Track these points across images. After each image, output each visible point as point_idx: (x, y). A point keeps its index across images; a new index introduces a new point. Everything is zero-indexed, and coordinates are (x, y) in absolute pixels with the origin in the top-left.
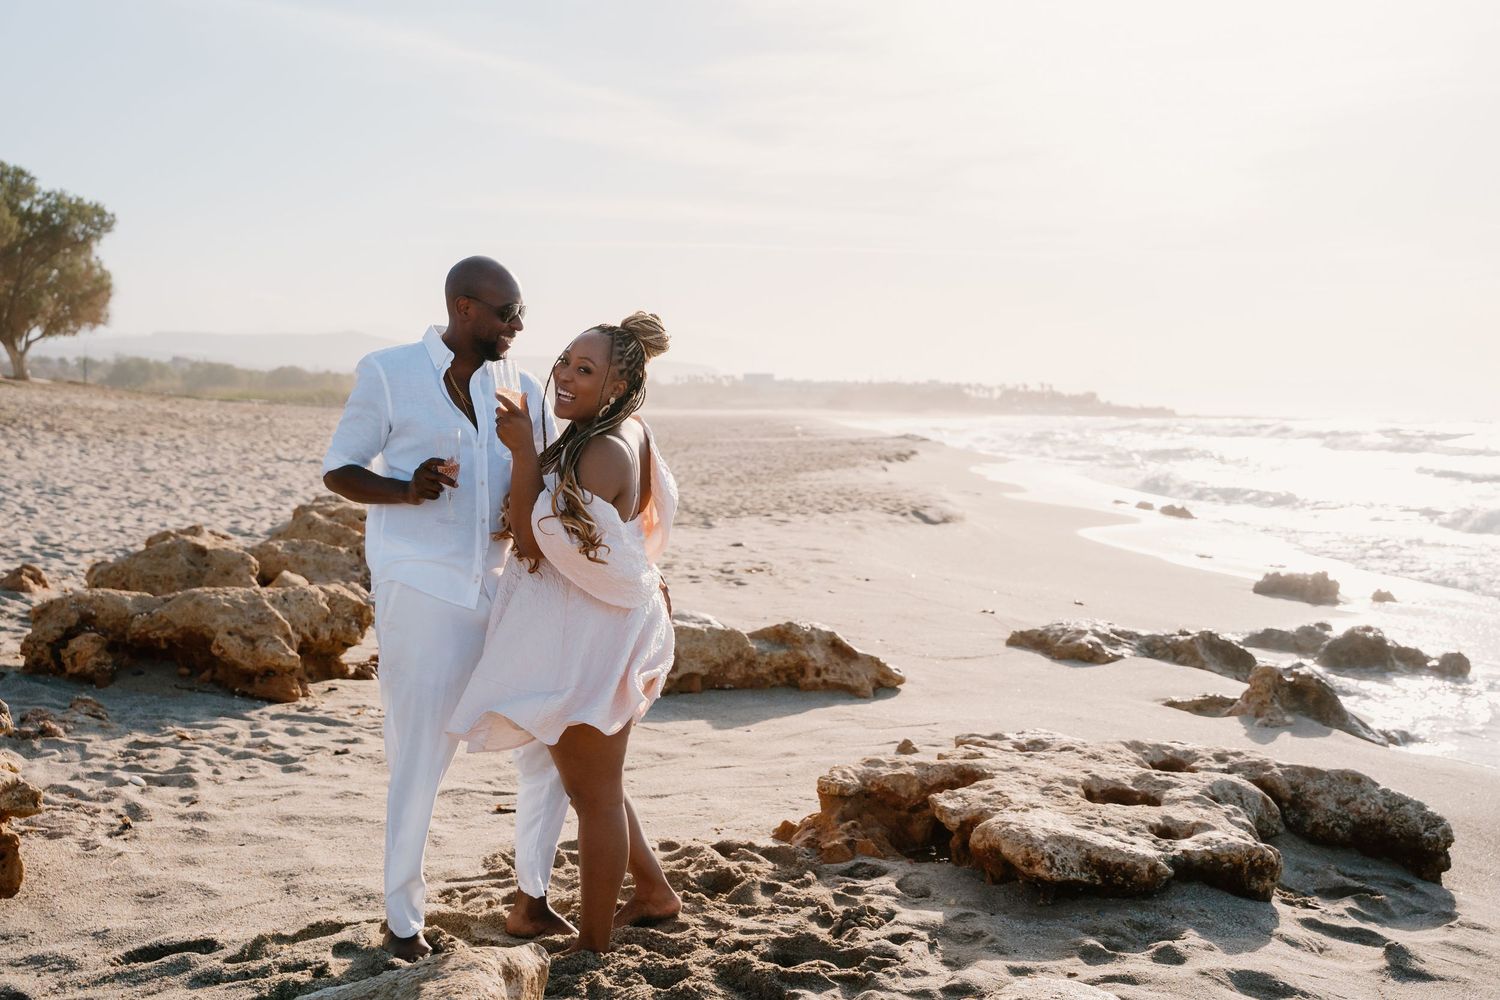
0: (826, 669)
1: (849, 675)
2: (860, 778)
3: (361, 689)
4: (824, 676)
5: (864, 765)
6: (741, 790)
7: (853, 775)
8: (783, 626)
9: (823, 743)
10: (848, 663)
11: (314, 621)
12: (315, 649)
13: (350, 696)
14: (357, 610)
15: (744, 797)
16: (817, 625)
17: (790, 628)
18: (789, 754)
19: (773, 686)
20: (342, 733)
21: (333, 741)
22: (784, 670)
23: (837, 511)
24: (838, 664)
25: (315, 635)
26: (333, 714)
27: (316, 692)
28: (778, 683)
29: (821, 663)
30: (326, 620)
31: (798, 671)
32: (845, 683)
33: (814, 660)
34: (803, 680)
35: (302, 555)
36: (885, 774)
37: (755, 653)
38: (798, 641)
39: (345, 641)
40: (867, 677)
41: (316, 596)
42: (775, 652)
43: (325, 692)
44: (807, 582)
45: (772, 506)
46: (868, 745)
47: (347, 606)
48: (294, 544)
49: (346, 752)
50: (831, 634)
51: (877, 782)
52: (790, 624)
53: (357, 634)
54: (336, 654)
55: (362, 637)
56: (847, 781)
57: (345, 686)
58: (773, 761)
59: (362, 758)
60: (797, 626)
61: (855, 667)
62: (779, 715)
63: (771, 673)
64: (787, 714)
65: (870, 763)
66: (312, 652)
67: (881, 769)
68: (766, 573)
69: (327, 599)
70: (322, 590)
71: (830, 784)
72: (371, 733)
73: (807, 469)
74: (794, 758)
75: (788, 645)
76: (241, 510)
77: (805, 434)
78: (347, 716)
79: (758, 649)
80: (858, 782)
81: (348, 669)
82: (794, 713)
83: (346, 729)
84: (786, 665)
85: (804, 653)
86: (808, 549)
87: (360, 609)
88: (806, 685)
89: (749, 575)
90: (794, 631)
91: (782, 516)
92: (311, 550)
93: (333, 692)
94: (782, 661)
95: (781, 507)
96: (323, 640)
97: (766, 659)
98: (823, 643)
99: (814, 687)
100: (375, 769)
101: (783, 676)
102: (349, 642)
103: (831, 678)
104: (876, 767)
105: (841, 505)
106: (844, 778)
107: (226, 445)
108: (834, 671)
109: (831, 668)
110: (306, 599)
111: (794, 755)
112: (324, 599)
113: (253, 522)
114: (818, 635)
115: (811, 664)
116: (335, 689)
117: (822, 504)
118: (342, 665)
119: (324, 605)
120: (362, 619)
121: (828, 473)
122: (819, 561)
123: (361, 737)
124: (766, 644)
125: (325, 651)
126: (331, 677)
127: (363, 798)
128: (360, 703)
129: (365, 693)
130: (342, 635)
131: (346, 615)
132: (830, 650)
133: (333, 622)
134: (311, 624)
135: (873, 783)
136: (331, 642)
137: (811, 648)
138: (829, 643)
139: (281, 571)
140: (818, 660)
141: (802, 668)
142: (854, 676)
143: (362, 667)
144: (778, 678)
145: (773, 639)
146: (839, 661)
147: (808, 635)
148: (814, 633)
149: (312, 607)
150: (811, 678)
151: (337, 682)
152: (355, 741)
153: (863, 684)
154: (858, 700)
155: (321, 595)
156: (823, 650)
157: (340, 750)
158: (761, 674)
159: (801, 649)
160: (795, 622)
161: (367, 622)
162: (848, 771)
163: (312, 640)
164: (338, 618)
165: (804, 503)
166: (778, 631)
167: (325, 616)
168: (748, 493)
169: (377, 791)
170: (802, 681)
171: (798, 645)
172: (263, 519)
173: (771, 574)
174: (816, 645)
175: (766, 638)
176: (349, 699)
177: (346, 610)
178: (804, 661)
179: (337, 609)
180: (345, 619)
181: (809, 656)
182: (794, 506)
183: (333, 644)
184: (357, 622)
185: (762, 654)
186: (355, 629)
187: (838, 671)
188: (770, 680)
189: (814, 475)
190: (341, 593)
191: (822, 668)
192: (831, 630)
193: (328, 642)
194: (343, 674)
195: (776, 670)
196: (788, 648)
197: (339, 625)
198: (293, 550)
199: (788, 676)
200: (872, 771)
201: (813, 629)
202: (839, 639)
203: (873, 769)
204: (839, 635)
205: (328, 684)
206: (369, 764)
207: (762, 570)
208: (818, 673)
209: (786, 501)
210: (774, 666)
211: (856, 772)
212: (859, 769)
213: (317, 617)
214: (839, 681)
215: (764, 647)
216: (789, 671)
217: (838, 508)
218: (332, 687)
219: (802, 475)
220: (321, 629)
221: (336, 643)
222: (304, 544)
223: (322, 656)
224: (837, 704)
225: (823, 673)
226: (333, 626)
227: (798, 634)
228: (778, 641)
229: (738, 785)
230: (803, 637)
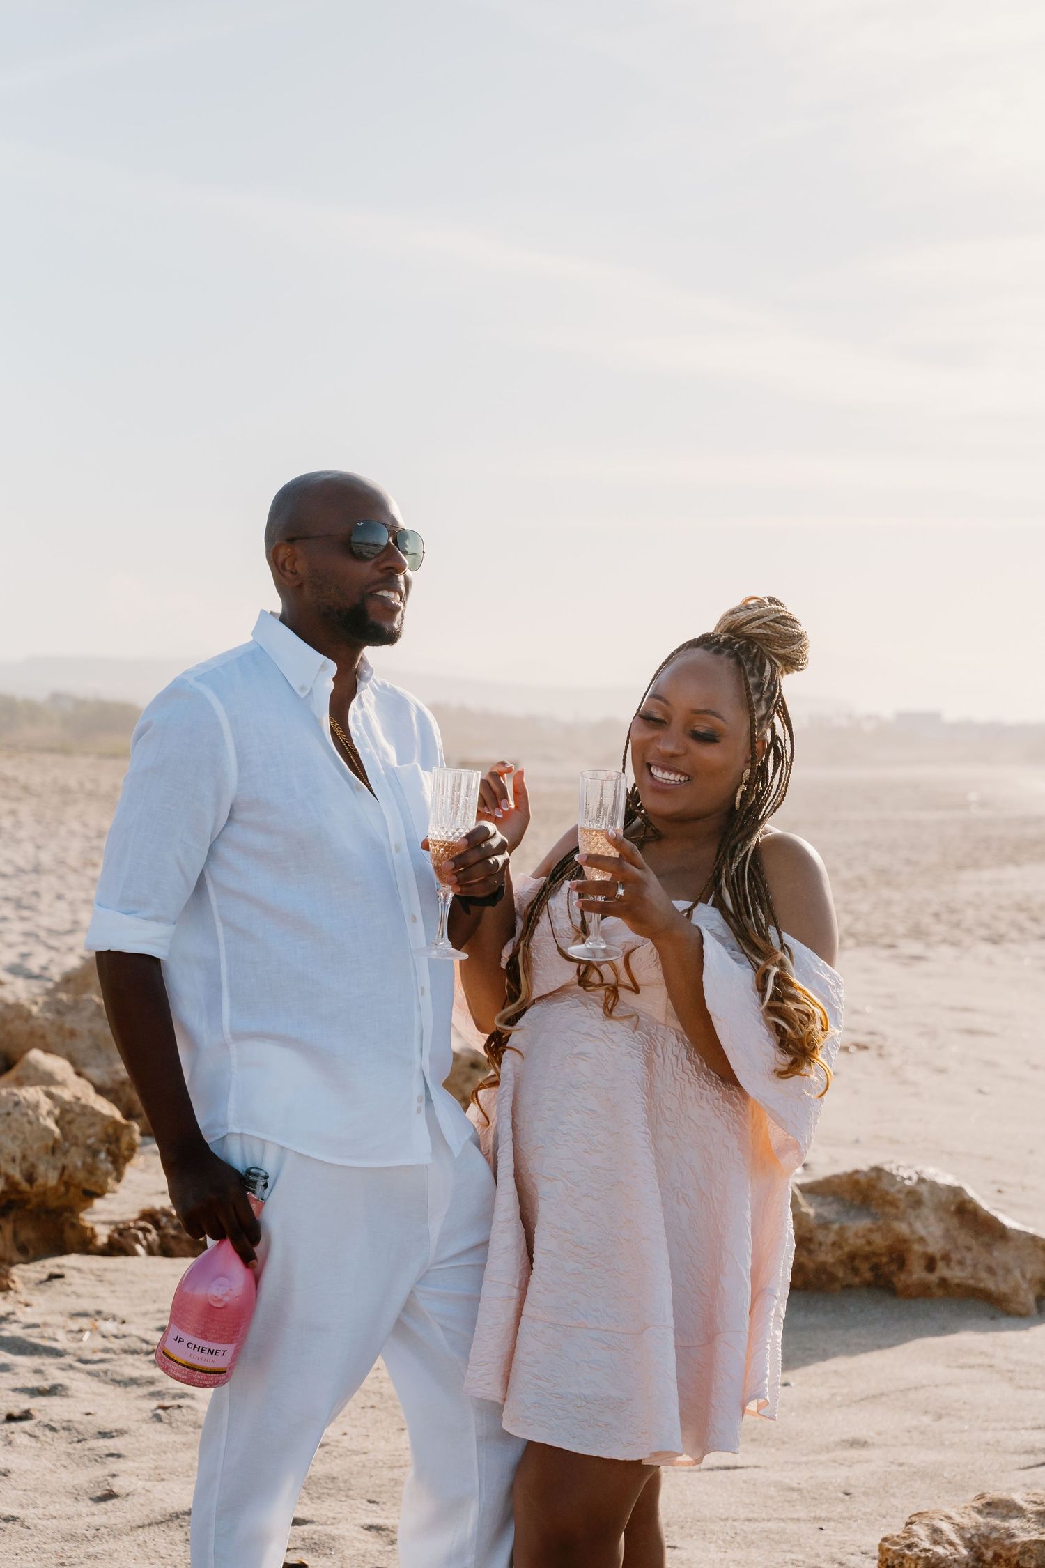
0: (946, 1258)
1: (991, 1270)
2: (969, 1544)
3: (109, 1276)
4: (942, 1271)
5: (979, 1512)
6: (747, 1527)
7: (954, 1537)
8: (866, 1174)
9: (926, 1420)
10: (988, 1247)
11: (29, 1152)
12: (34, 1201)
13: (82, 1290)
14: (110, 1131)
15: (750, 1544)
16: (931, 1173)
17: (879, 1178)
18: (855, 1443)
19: (848, 1287)
20: (38, 1371)
21: (15, 1390)
22: (866, 1257)
23: (1012, 941)
24: (969, 1249)
25: (30, 1178)
26: (35, 1331)
27: (26, 1281)
28: (857, 1280)
29: (935, 1246)
30: (54, 1150)
31: (892, 1261)
32: (982, 1285)
33: (922, 1240)
34: (903, 1277)
35: (70, 1021)
36: (1023, 1537)
37: (813, 1222)
38: (893, 1204)
39: (87, 1186)
40: (1024, 1276)
41: (36, 1106)
42: (848, 1223)
43: (41, 1282)
44: (941, 1071)
45: (901, 929)
46: (1015, 1429)
47: (92, 1125)
48: (60, 1001)
49: (26, 1416)
50: (957, 1191)
51: (1004, 1554)
52: (878, 1170)
53: (107, 1174)
54: (73, 1210)
55: (118, 1179)
56: (940, 1550)
57: (79, 1270)
58: (824, 1457)
59: (53, 1429)
60: (890, 1175)
61: (1001, 1255)
62: (851, 1349)
63: (842, 1262)
64: (865, 1349)
65: (993, 1507)
66: (29, 1207)
67: (1014, 1524)
68: (873, 1052)
69: (57, 1112)
70: (50, 1095)
71: (904, 1556)
72: (89, 1373)
73: (977, 865)
74: (864, 1453)
75: (873, 1210)
76: (43, 934)
77: (983, 804)
78: (61, 1335)
79: (818, 1216)
80: (965, 1552)
81: (94, 1236)
82: (879, 1347)
83: (47, 1363)
84: (868, 1248)
85: (902, 1228)
86: (953, 1009)
87: (115, 1130)
88: (908, 1287)
89: (844, 1055)
90: (884, 1185)
91: (915, 948)
92: (86, 1014)
93: (56, 1282)
94: (861, 1242)
95: (918, 933)
96: (45, 1185)
97: (832, 1237)
98: (940, 1207)
99: (924, 1291)
100: (69, 1455)
101: (864, 1267)
102: (93, 1188)
103: (956, 1274)
104: (1005, 1518)
105: (1022, 930)
106: (935, 1543)
107: (76, 826)
108: (961, 1263)
109: (955, 1256)
110: (16, 1114)
111: (864, 1444)
112: (50, 1113)
113: (53, 954)
114: (931, 1193)
115: (917, 1247)
116: (60, 1276)
117: (987, 926)
118: (85, 1228)
119: (50, 1123)
120: (118, 1148)
121: (1011, 872)
122: (971, 1032)
123: (66, 1382)
124: (835, 1207)
125: (53, 1203)
126: (62, 1250)
127: (17, 1526)
128: (90, 1306)
129: (111, 1283)
130: (81, 1176)
131: (90, 1141)
132: (954, 1222)
133: (66, 1153)
134: (24, 1157)
135: (997, 1557)
136: (62, 1189)
137: (918, 1217)
138: (953, 1208)
139: (28, 1050)
140: (930, 1240)
141: (899, 1254)
142: (1000, 1272)
143: (120, 1232)
144: (856, 1271)
145: (847, 1197)
146: (972, 1242)
147: (911, 1192)
148: (924, 1189)
149: (27, 1127)
150: (917, 1273)
151: (72, 1261)
152: (52, 1391)
153: (1016, 1290)
154: (1004, 1321)
155: (46, 1105)
156: (941, 1220)
157: (16, 1412)
158: (824, 1264)
159: (897, 1218)
160: (887, 1168)
161: (126, 1153)
162: (945, 1526)
163: (24, 1186)
164: (76, 1145)
165: (957, 925)
166: (857, 1183)
167: (51, 1143)
168: (864, 907)
169: (52, 1510)
170: (901, 1279)
171: (893, 1211)
172: (71, 949)
173: (880, 1055)
174: (926, 1211)
175: (834, 1194)
176: (78, 1296)
177: (91, 1131)
178: (904, 1241)
179: (75, 1129)
180: (89, 1147)
181: (913, 1232)
182: (940, 929)
183: (67, 1190)
184: (109, 1152)
185: (825, 1225)
186: (106, 1165)
187: (969, 1262)
188: (841, 1275)
189: (987, 875)
190: (83, 1101)
191: (938, 1256)
192: (956, 1184)
193: (56, 1189)
194: (86, 1245)
195: (852, 1257)
196: (874, 1217)
197: (76, 1159)
198: (59, 1012)
199: (875, 1268)
200: (994, 1528)
201: (921, 1180)
202: (971, 1201)
203: (997, 1522)
204: (971, 1192)
205: (52, 1264)
206: (61, 1444)
207: (865, 1048)
208: (931, 1264)
209: (927, 920)
210: (846, 1249)
211: (960, 1529)
212: (966, 1522)
213: (35, 1147)
214: (971, 1282)
215: (830, 1211)
216: (875, 1260)
217: (1014, 934)
218: (57, 1271)
219: (968, 875)
220: (41, 1168)
221: (72, 1190)
222: (76, 1003)
223: (49, 1212)
224: (966, 1328)
225: (941, 1265)
226: (66, 1161)
227: (893, 1190)
228: (857, 1202)
229: (743, 1513)
230: (902, 1196)
